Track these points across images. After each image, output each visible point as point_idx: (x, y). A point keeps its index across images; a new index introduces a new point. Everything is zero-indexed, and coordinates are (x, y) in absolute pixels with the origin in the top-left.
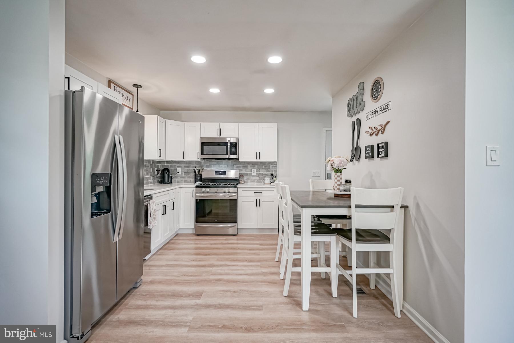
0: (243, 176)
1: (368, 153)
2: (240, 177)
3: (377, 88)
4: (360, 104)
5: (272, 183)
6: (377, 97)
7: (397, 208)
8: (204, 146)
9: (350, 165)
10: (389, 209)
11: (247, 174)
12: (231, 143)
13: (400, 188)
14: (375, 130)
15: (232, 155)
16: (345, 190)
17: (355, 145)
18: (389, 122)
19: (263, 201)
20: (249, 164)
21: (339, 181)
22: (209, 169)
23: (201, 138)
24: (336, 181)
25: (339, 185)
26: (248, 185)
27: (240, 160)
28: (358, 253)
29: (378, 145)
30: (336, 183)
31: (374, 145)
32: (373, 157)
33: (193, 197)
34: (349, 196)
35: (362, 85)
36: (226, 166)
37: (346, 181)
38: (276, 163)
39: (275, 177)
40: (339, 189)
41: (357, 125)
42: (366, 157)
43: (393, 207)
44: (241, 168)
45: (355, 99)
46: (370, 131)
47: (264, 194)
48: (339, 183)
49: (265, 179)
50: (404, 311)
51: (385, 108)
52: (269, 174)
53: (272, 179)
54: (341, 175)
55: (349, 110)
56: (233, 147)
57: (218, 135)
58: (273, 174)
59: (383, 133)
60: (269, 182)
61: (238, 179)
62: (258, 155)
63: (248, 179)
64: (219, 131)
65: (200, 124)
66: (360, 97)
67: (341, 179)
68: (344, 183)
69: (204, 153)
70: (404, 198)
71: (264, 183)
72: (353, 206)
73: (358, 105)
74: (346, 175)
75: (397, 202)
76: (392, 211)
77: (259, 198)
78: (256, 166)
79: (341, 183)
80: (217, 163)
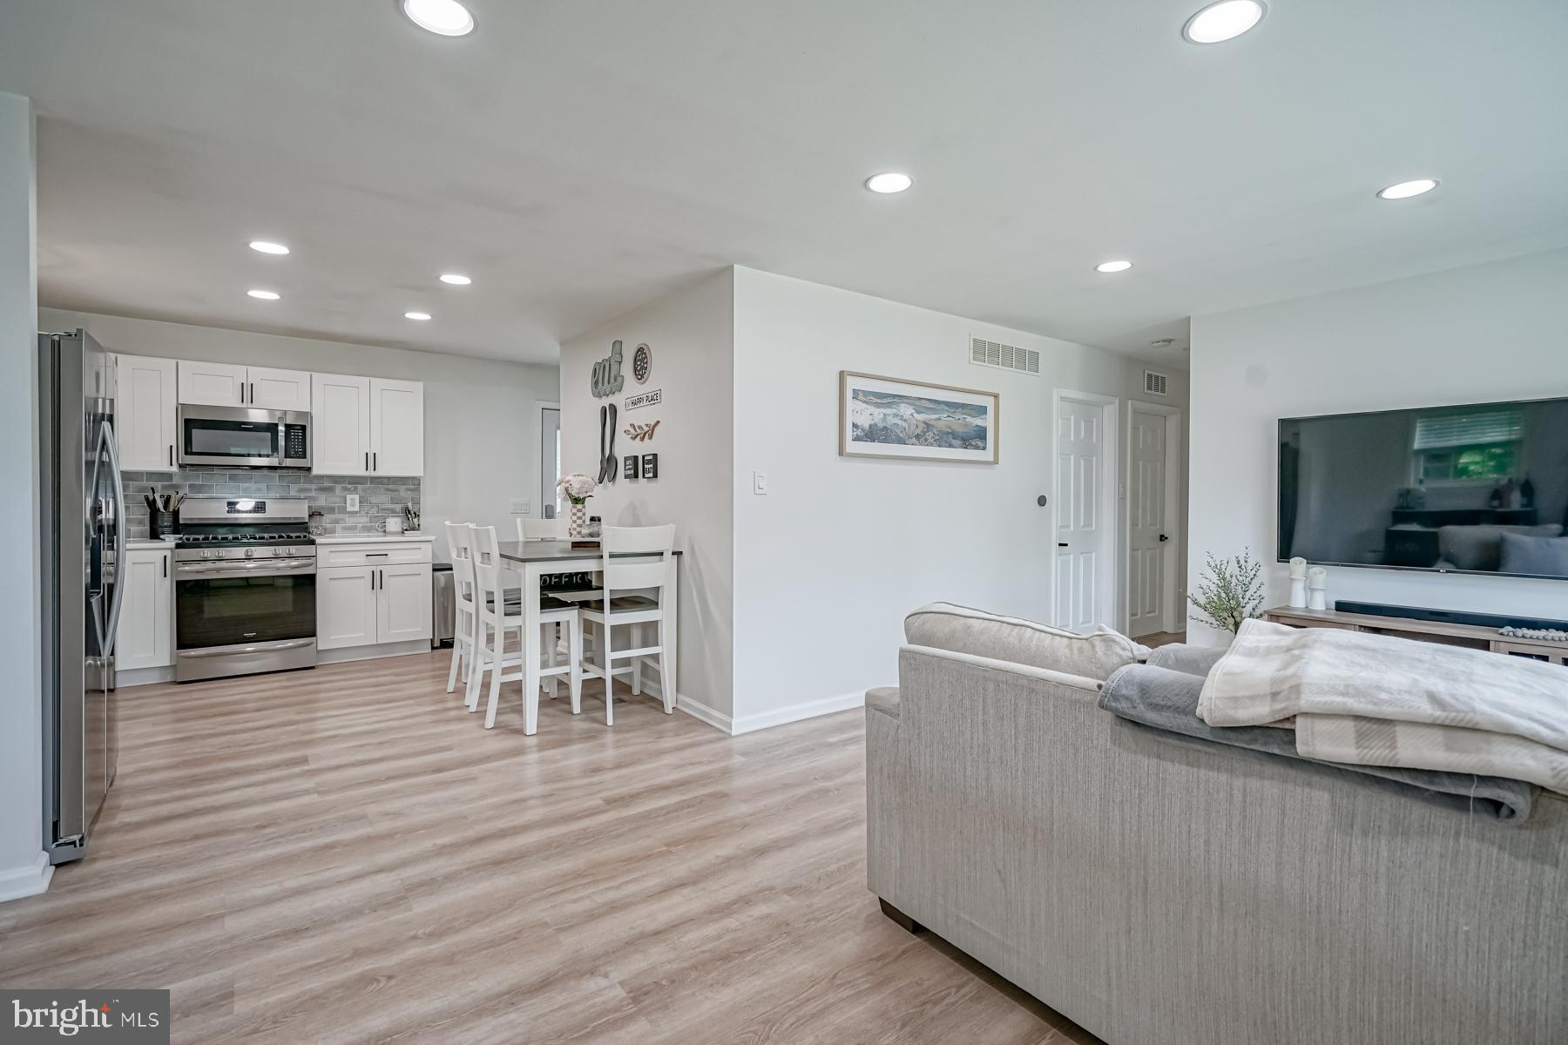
0: (320, 514)
1: (629, 469)
2: (310, 516)
3: (642, 360)
4: (615, 380)
5: (406, 530)
6: (642, 377)
7: (668, 555)
8: (194, 431)
9: (598, 490)
10: (657, 557)
11: (332, 510)
12: (288, 427)
13: (671, 525)
14: (639, 431)
15: (291, 457)
16: (591, 535)
17: (607, 453)
18: (658, 422)
19: (390, 576)
20: (336, 482)
21: (580, 518)
22: (201, 496)
23: (181, 408)
24: (575, 518)
25: (580, 526)
26: (335, 537)
27: (315, 471)
28: (614, 628)
29: (643, 457)
30: (574, 522)
31: (637, 457)
32: (636, 476)
33: (165, 576)
34: (598, 545)
35: (618, 345)
36: (263, 486)
37: (592, 519)
38: (416, 482)
39: (413, 515)
40: (579, 533)
41: (609, 415)
42: (626, 477)
43: (662, 554)
44: (313, 494)
45: (607, 368)
46: (632, 430)
47: (394, 557)
48: (579, 522)
49: (387, 520)
50: (679, 707)
51: (653, 399)
52: (398, 507)
53: (406, 520)
54: (584, 507)
55: (596, 383)
56: (294, 435)
57: (243, 401)
58: (410, 508)
59: (650, 438)
60: (400, 530)
61: (307, 523)
62: (371, 460)
63: (337, 521)
64: (247, 392)
65: (177, 363)
66: (615, 367)
67: (584, 514)
68: (588, 522)
69: (194, 451)
70: (677, 541)
71: (385, 531)
72: (606, 555)
73: (612, 380)
74: (591, 508)
75: (668, 548)
76: (661, 560)
77: (380, 568)
78: (359, 486)
79: (584, 522)
80: (232, 478)
